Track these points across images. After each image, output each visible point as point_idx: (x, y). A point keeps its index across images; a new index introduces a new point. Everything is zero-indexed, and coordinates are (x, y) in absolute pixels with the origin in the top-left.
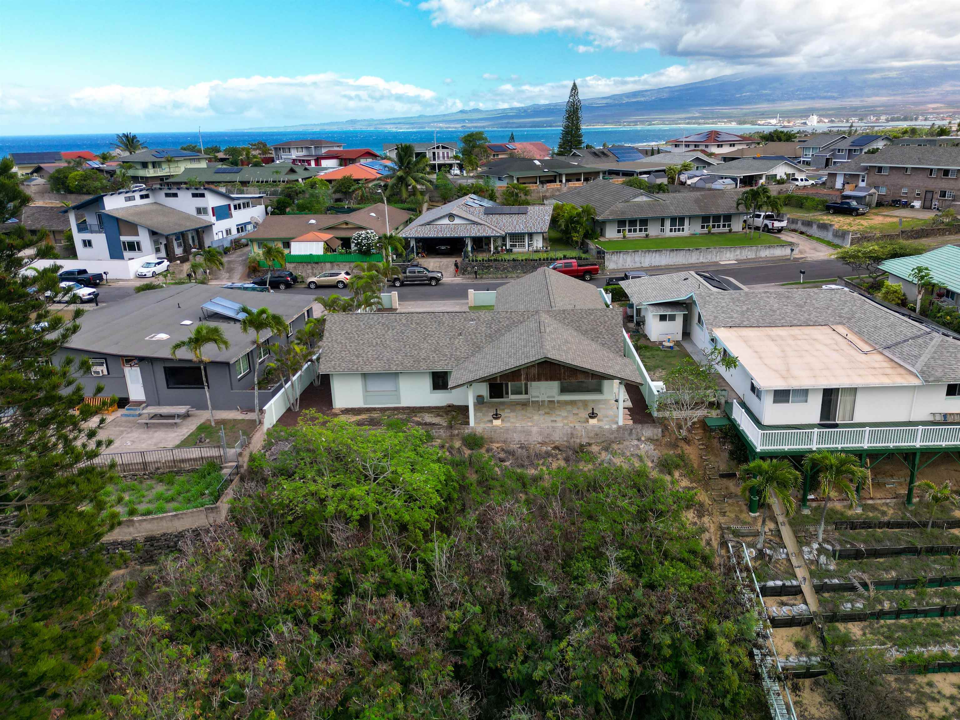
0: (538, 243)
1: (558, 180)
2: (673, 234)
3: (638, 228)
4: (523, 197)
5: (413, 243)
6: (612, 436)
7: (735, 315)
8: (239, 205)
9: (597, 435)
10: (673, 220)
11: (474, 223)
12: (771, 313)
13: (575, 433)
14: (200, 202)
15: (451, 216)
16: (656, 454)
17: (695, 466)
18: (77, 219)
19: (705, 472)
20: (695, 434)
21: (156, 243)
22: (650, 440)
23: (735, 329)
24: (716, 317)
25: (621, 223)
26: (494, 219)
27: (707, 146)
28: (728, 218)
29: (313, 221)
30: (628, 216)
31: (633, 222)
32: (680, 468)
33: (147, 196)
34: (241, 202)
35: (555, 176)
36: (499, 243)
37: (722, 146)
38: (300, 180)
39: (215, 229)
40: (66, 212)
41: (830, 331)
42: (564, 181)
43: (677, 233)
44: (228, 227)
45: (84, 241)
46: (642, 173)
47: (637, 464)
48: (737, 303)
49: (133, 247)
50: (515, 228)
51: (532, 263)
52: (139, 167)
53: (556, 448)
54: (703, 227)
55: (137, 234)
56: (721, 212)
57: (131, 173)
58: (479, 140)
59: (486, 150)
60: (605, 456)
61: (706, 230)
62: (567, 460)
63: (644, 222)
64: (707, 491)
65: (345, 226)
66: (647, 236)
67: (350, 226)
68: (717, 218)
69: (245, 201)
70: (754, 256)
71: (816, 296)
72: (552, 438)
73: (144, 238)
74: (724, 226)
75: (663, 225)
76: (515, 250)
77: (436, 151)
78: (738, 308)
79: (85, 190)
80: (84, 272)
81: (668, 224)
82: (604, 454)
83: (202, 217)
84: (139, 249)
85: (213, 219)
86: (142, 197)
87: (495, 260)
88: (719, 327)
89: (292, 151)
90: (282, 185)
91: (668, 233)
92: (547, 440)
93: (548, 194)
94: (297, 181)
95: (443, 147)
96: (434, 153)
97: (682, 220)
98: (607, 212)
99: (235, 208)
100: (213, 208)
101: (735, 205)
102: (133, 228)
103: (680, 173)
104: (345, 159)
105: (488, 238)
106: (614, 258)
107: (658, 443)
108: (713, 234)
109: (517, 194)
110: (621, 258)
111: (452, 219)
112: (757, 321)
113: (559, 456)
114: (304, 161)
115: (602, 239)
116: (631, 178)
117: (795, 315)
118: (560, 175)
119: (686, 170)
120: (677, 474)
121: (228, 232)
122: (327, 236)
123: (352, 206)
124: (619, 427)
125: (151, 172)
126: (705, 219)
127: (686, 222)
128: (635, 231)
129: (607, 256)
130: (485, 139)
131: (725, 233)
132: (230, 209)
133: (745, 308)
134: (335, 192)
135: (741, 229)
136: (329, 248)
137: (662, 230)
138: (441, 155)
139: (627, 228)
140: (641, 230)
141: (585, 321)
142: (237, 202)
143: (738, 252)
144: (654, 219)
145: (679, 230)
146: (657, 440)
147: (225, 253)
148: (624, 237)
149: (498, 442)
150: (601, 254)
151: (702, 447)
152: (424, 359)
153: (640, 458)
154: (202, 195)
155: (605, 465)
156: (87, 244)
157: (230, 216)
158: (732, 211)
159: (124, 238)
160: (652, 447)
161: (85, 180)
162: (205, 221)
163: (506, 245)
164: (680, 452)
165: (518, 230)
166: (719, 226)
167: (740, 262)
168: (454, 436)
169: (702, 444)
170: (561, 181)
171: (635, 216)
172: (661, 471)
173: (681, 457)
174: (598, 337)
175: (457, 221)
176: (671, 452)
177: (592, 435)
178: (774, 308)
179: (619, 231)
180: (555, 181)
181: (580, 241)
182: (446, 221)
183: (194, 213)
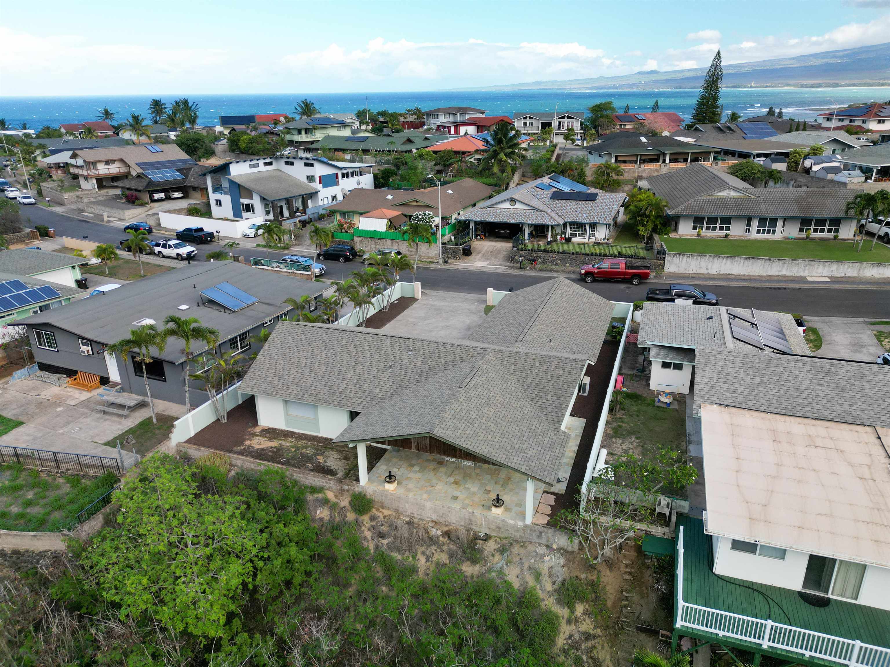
0: (602, 234)
1: (661, 161)
2: (761, 236)
3: (718, 225)
4: (615, 177)
5: (472, 225)
6: (518, 535)
7: (740, 389)
8: (347, 174)
9: (499, 528)
10: (762, 221)
11: (534, 209)
12: (794, 394)
13: (473, 519)
14: (309, 171)
15: (513, 201)
16: (562, 573)
17: (609, 603)
18: (213, 182)
19: (619, 617)
20: (625, 556)
21: (266, 206)
22: (562, 551)
23: (733, 410)
24: (712, 388)
25: (698, 220)
26: (558, 205)
27: (864, 122)
28: (836, 223)
29: (390, 197)
30: (706, 213)
31: (712, 220)
32: (587, 601)
33: (270, 164)
34: (349, 171)
35: (659, 156)
36: (559, 230)
37: (884, 121)
38: (414, 150)
39: (320, 195)
40: (204, 175)
41: (873, 438)
42: (667, 161)
43: (766, 236)
44: (333, 194)
45: (216, 200)
46: (759, 156)
47: (531, 582)
48: (750, 371)
49: (249, 208)
50: (577, 216)
51: (583, 257)
52: (295, 132)
53: (447, 534)
54: (801, 230)
55: (251, 198)
56: (825, 214)
57: (288, 137)
58: (606, 110)
59: (612, 120)
60: (498, 561)
61: (803, 234)
62: (451, 555)
63: (726, 221)
64: (612, 646)
65: (415, 204)
66: (727, 236)
67: (419, 204)
68: (821, 222)
69: (354, 170)
70: (855, 274)
71: (872, 377)
72: (448, 519)
73: (256, 202)
74: (829, 231)
75: (749, 225)
76: (574, 240)
77: (562, 120)
78: (748, 379)
79: (250, 151)
80: (201, 230)
81: (755, 224)
82: (497, 557)
83: (311, 184)
84: (253, 211)
85: (319, 187)
86: (266, 164)
87: (545, 251)
88: (712, 403)
89: (440, 117)
90: (394, 156)
91: (754, 235)
92: (442, 520)
93: (644, 175)
94: (410, 151)
95: (569, 117)
96: (560, 123)
97: (773, 221)
98: (682, 207)
99: (343, 176)
100: (320, 177)
101: (844, 208)
102: (249, 194)
103: (806, 157)
104: (482, 126)
105: (547, 226)
106: (677, 260)
107: (571, 557)
108: (813, 239)
109: (608, 174)
110: (684, 261)
111: (513, 204)
112: (770, 402)
113: (445, 548)
114: (445, 126)
115: (672, 236)
116: (745, 161)
117: (829, 402)
118: (665, 154)
119: (815, 154)
120: (580, 609)
121: (334, 198)
122: (393, 213)
123: (447, 179)
124: (526, 526)
125: (303, 138)
126: (805, 222)
127: (780, 223)
128: (714, 229)
129: (668, 258)
130: (614, 109)
131: (829, 239)
132: (337, 178)
133: (758, 380)
134: (435, 165)
135: (851, 236)
136: (391, 224)
137: (748, 231)
138: (566, 125)
139: (705, 225)
140: (721, 229)
141: (535, 371)
142: (344, 171)
143: (834, 267)
144: (739, 218)
145: (769, 232)
146: (573, 552)
147: (320, 219)
148: (699, 235)
149: (389, 509)
150: (661, 254)
151: (627, 577)
152: (340, 392)
153: (538, 576)
154: (312, 165)
155: (493, 574)
156: (219, 203)
157: (337, 184)
158: (842, 215)
159: (243, 201)
160: (562, 561)
161: (252, 143)
162: (313, 188)
163: (565, 233)
164: (595, 577)
165: (580, 219)
166: (822, 231)
167: (834, 280)
168: (344, 491)
169: (630, 573)
170: (664, 161)
171: (715, 213)
172: (559, 601)
173: (593, 585)
174: (541, 397)
175: (518, 206)
176: (583, 576)
177: (493, 527)
178: (802, 387)
179: (695, 228)
180: (656, 161)
181: (646, 236)
182: (507, 205)
183: (305, 180)
